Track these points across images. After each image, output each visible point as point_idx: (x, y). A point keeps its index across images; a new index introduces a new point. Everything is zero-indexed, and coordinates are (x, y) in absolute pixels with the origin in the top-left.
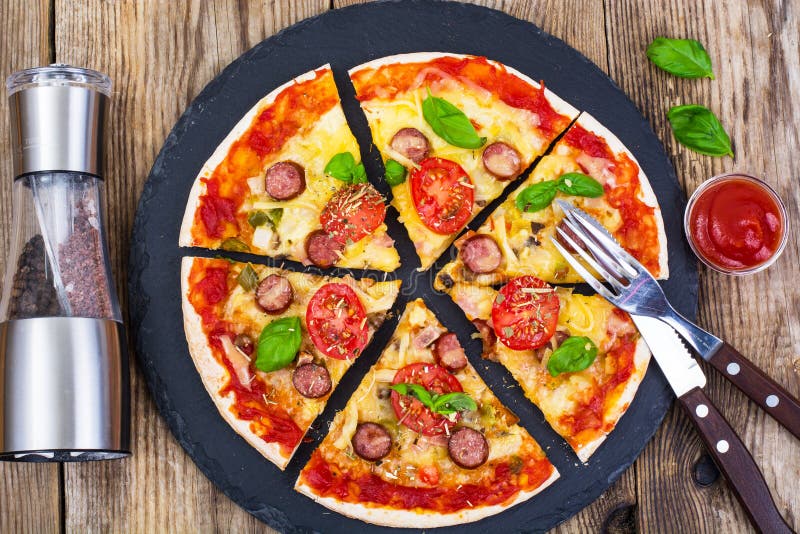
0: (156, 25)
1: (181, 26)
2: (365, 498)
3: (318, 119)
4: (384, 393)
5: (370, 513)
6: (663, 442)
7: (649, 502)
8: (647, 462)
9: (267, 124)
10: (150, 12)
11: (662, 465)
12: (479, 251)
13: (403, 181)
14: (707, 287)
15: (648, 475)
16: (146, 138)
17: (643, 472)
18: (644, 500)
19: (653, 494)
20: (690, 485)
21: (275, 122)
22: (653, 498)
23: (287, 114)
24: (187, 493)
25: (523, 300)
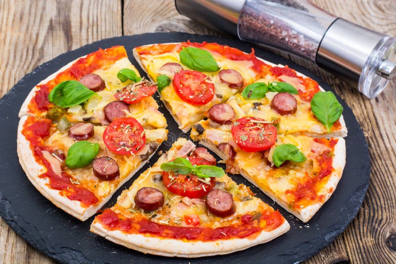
0: (16, 46)
1: (31, 47)
2: (144, 231)
3: (114, 63)
4: (158, 176)
5: (148, 240)
6: (361, 227)
7: (358, 259)
8: (352, 238)
9: (82, 65)
10: (14, 41)
11: (363, 240)
12: (220, 111)
13: (168, 85)
14: (374, 153)
15: (354, 245)
16: (3, 88)
17: (350, 242)
18: (354, 258)
19: (360, 255)
20: (387, 250)
21: (87, 65)
22: (360, 257)
23: (94, 62)
24: (8, 253)
25: (252, 126)
